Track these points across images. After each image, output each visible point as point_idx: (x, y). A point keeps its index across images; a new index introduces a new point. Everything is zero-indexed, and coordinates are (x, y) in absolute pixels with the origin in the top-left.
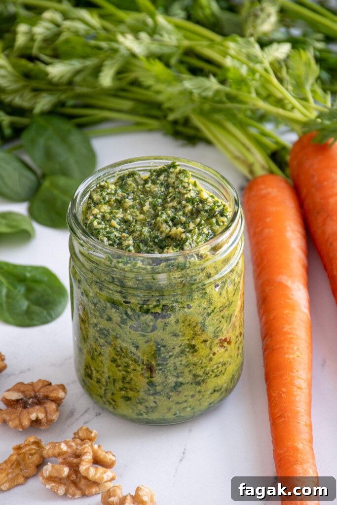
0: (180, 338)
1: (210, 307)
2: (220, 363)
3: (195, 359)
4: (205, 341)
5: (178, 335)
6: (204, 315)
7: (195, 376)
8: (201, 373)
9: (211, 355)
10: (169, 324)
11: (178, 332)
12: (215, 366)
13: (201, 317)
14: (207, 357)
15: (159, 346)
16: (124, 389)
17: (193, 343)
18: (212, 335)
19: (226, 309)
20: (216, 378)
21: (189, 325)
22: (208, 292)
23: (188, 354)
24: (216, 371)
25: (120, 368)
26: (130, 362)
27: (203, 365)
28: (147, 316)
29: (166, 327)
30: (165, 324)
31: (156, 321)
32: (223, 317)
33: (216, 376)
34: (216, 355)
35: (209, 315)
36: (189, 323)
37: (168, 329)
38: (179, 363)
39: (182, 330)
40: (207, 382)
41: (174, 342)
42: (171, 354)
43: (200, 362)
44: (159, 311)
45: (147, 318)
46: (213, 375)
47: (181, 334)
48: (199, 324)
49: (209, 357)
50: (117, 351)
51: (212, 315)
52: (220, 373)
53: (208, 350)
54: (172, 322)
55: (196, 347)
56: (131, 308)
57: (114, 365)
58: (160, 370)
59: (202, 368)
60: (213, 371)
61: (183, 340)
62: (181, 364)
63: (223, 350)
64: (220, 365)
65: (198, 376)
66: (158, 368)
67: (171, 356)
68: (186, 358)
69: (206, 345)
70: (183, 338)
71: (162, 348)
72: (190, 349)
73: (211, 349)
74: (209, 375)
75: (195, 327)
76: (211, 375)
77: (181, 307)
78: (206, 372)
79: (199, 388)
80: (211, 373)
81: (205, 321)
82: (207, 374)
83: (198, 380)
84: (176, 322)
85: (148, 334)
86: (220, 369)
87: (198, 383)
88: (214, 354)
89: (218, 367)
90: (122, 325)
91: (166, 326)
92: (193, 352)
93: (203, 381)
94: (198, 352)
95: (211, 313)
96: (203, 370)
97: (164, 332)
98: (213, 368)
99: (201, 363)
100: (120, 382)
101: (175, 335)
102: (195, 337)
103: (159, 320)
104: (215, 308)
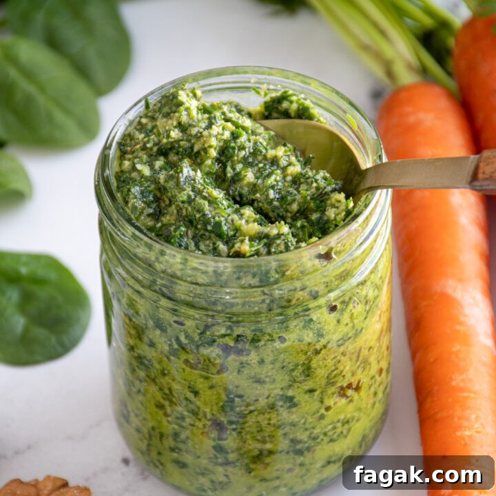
0: (268, 386)
1: (319, 341)
2: (338, 421)
3: (294, 418)
4: (312, 391)
5: (264, 382)
6: (309, 353)
7: (294, 441)
8: (303, 436)
9: (323, 411)
10: (248, 364)
11: (263, 376)
12: (330, 427)
13: (304, 357)
14: (314, 414)
15: (232, 396)
16: (177, 450)
17: (290, 393)
18: (324, 382)
19: (350, 341)
20: (331, 444)
21: (283, 367)
22: (315, 319)
23: (281, 409)
24: (330, 433)
25: (169, 419)
26: (186, 413)
27: (307, 426)
28: (212, 349)
29: (242, 369)
30: (241, 363)
31: (226, 357)
32: (343, 354)
33: (332, 441)
34: (332, 410)
35: (317, 352)
36: (282, 365)
37: (246, 371)
38: (266, 422)
39: (270, 374)
40: (314, 451)
41: (257, 392)
42: (252, 408)
43: (303, 421)
44: (232, 344)
45: (212, 351)
46: (326, 439)
47: (268, 380)
48: (300, 367)
49: (319, 414)
50: (165, 394)
51: (322, 352)
52: (339, 436)
53: (316, 405)
54: (253, 362)
55: (295, 400)
56: (186, 333)
57: (160, 412)
58: (234, 430)
59: (306, 429)
60: (325, 434)
61: (272, 389)
62: (269, 424)
63: (344, 401)
64: (339, 425)
65: (300, 442)
66: (229, 427)
67: (251, 412)
68: (278, 415)
69: (314, 396)
70: (272, 387)
71: (237, 399)
72: (285, 402)
73: (322, 402)
74: (319, 440)
75: (293, 370)
76: (322, 440)
77: (268, 340)
78: (313, 435)
79: (300, 459)
80: (321, 437)
81: (310, 362)
82: (315, 439)
83: (299, 446)
84: (259, 363)
85: (213, 376)
86: (339, 431)
87: (300, 453)
88: (328, 409)
89: (334, 428)
90: (172, 358)
91: (243, 367)
92: (290, 407)
93: (308, 449)
94: (299, 406)
95: (321, 349)
96: (307, 433)
97: (239, 376)
98: (327, 430)
99: (304, 423)
100: (171, 439)
101: (259, 381)
102: (294, 384)
103: (232, 357)
104: (328, 343)
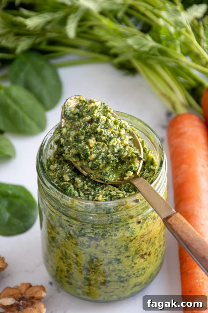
0: (109, 254)
1: (132, 236)
2: (140, 269)
3: (120, 267)
4: (128, 257)
5: (107, 253)
6: (127, 241)
7: (120, 277)
9: (133, 265)
10: (100, 245)
11: (106, 250)
12: (136, 271)
13: (125, 243)
14: (129, 266)
15: (93, 258)
16: (68, 278)
17: (119, 257)
18: (134, 253)
19: (146, 236)
20: (137, 278)
21: (116, 247)
22: (131, 227)
23: (115, 264)
24: (136, 274)
25: (65, 264)
26: (72, 263)
27: (126, 271)
28: (84, 238)
29: (97, 247)
30: (97, 245)
31: (91, 242)
32: (143, 241)
33: (137, 277)
34: (137, 264)
35: (131, 241)
36: (115, 246)
37: (99, 248)
38: (108, 269)
39: (110, 249)
40: (129, 281)
41: (104, 257)
42: (101, 263)
43: (124, 269)
44: (93, 236)
45: (84, 239)
46: (134, 276)
47: (109, 252)
48: (123, 247)
49: (132, 266)
50: (63, 254)
51: (134, 241)
52: (140, 275)
53: (130, 262)
54: (102, 244)
55: (121, 260)
56: (73, 230)
57: (61, 261)
58: (93, 271)
59: (125, 272)
60: (134, 274)
61: (111, 256)
62: (109, 270)
63: (143, 260)
64: (140, 270)
65: (123, 277)
66: (91, 270)
67: (101, 265)
68: (113, 266)
69: (129, 259)
70: (111, 255)
71: (95, 259)
72: (116, 261)
73: (133, 261)
74: (131, 277)
75: (120, 248)
76: (133, 277)
77: (109, 235)
78: (129, 275)
79: (123, 284)
80: (132, 275)
81: (128, 245)
82: (129, 276)
83: (122, 279)
84: (105, 245)
85: (84, 249)
86: (140, 272)
87: (122, 282)
88: (135, 264)
89: (138, 271)
90: (67, 240)
91: (98, 246)
92: (118, 263)
93: (126, 280)
94: (122, 263)
95: (133, 240)
96: (126, 274)
97: (96, 250)
98: (135, 272)
99: (125, 270)
100: (65, 273)
101: (105, 252)
102: (121, 254)
103: (93, 242)
104: (136, 237)
